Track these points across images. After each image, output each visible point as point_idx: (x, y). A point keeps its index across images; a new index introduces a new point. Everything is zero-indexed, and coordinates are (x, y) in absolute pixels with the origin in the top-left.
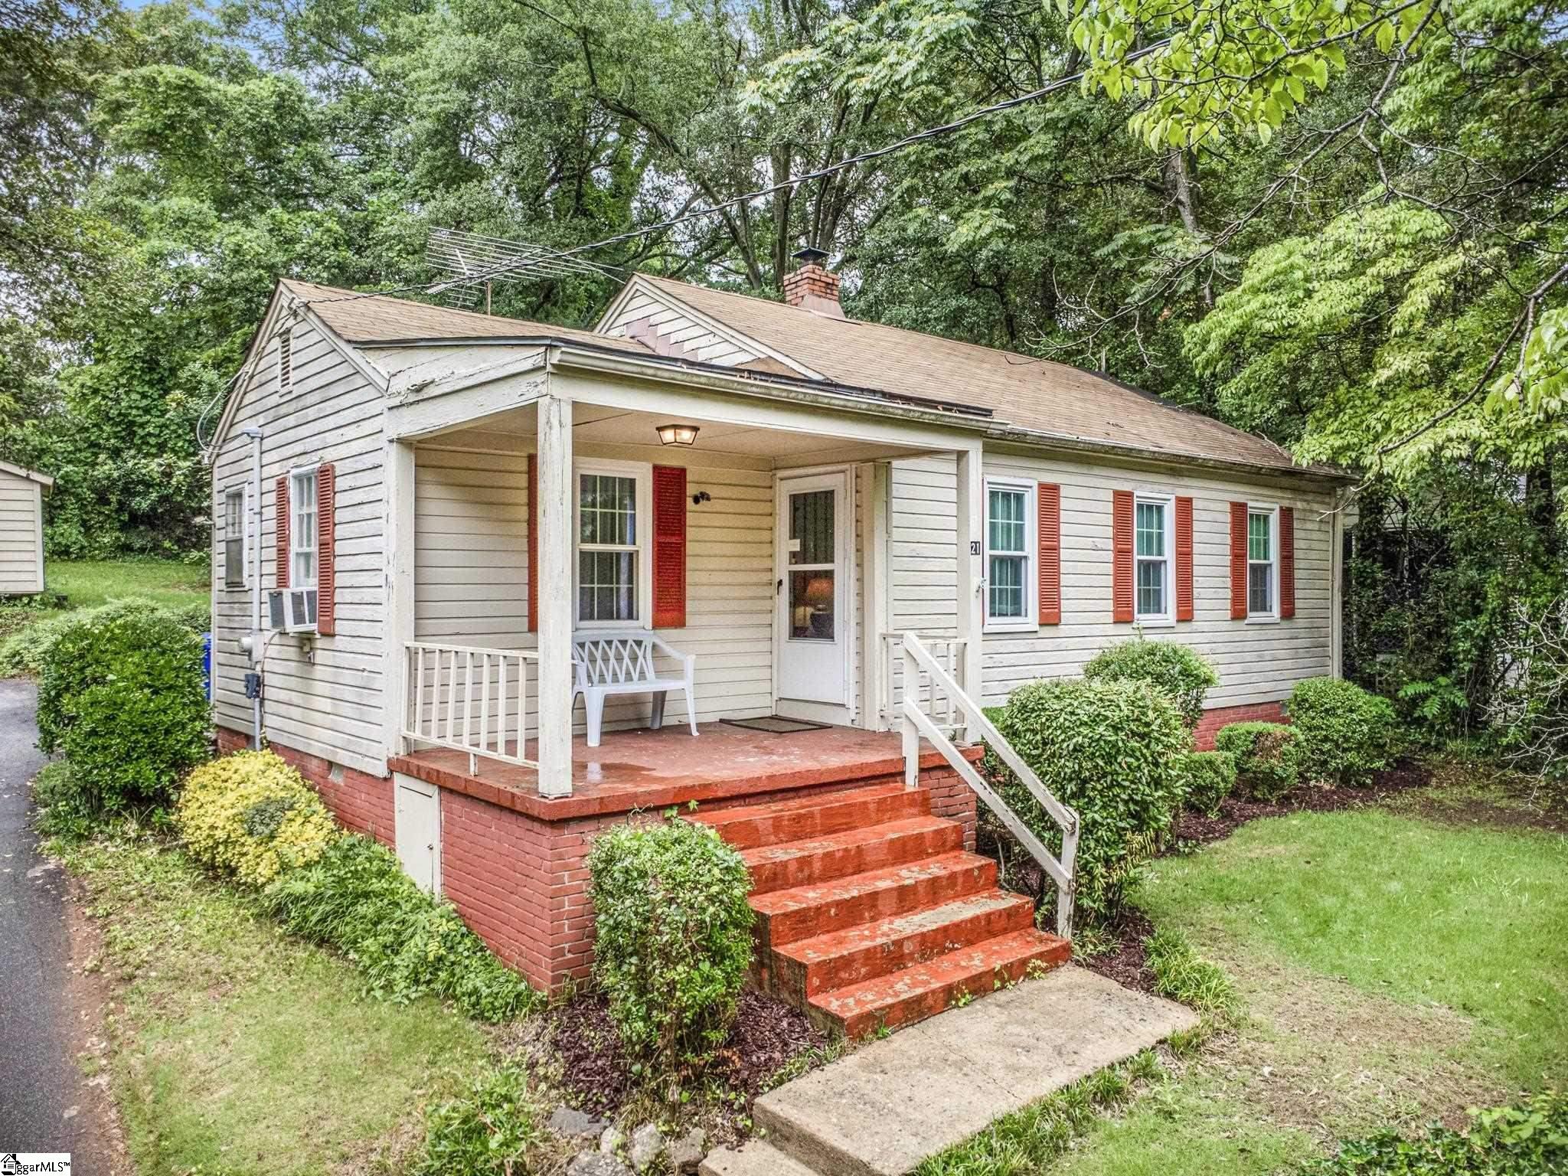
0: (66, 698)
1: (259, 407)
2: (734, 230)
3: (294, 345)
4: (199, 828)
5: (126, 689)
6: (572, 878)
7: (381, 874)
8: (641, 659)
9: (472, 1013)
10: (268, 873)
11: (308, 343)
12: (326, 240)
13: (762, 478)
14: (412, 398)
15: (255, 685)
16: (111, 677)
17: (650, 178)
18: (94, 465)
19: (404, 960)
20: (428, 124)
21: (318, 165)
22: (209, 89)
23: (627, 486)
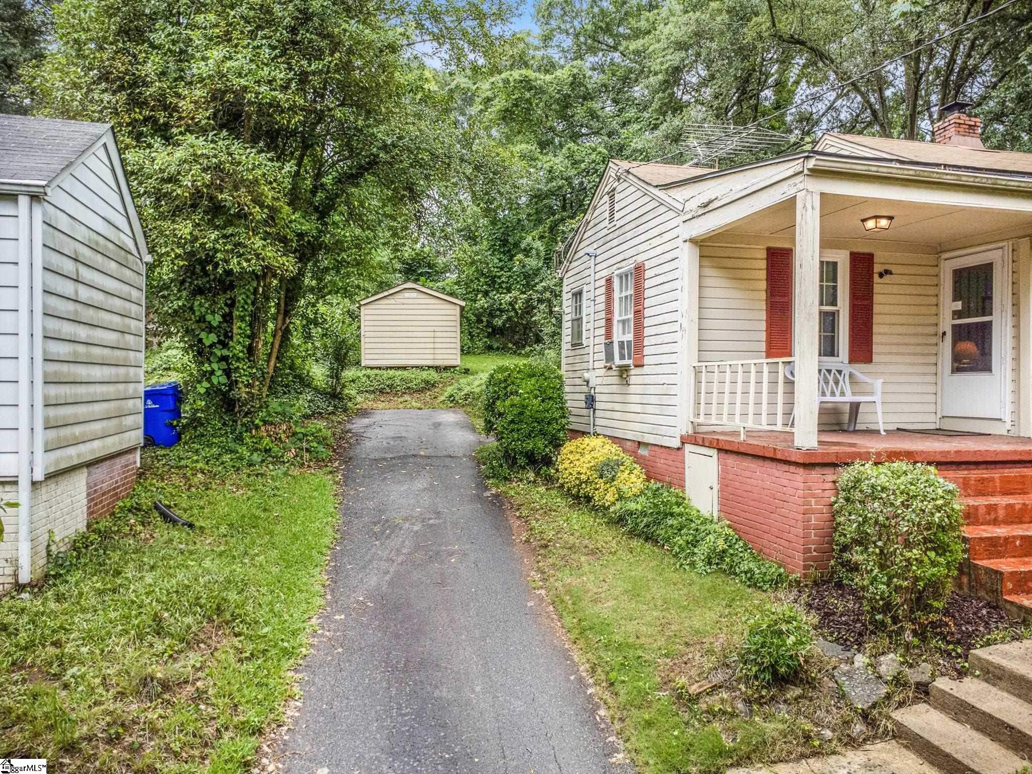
0: (498, 403)
1: (593, 239)
2: (874, 112)
3: (617, 197)
4: (571, 474)
5: (528, 398)
6: (816, 503)
7: (678, 504)
8: (841, 382)
9: (748, 583)
10: (612, 499)
11: (627, 195)
12: (599, 159)
13: (931, 260)
14: (701, 211)
15: (591, 401)
16: (521, 391)
17: (803, 91)
18: (475, 301)
19: (702, 551)
20: (660, 77)
21: (593, 115)
22: (536, 79)
23: (831, 267)
